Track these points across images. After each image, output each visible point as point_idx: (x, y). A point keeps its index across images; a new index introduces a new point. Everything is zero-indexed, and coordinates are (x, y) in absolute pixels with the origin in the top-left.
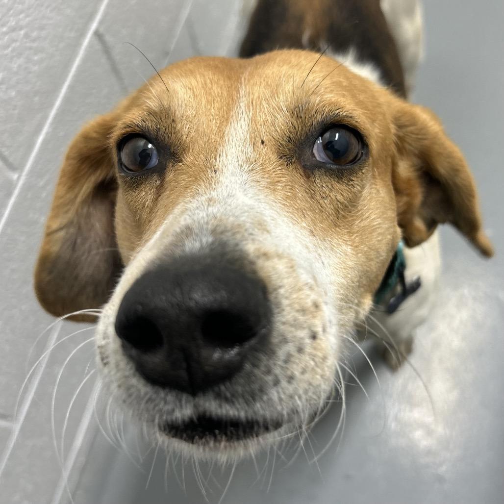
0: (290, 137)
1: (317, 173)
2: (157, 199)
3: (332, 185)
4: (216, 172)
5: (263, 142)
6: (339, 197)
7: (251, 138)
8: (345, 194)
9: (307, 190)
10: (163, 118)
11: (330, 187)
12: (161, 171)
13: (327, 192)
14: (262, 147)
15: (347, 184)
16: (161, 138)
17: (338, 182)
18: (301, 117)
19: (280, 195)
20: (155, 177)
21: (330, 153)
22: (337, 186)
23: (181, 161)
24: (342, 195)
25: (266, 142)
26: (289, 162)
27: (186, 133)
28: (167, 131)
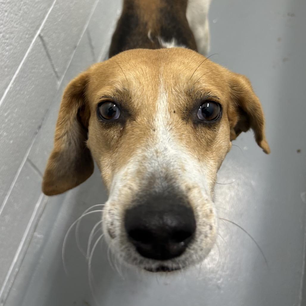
0: (187, 108)
1: (199, 125)
2: (121, 137)
3: (206, 131)
4: (154, 130)
5: (174, 112)
6: (209, 137)
7: (169, 109)
8: (211, 135)
9: (195, 136)
10: (125, 96)
11: (205, 132)
12: (123, 122)
13: (204, 135)
14: (174, 114)
15: (213, 130)
16: (123, 105)
17: (208, 129)
18: (191, 96)
19: (184, 142)
20: (119, 125)
21: (205, 115)
22: (208, 131)
23: (135, 120)
24: (210, 136)
25: (176, 111)
26: (187, 122)
27: (137, 103)
28: (127, 102)
